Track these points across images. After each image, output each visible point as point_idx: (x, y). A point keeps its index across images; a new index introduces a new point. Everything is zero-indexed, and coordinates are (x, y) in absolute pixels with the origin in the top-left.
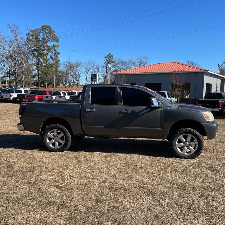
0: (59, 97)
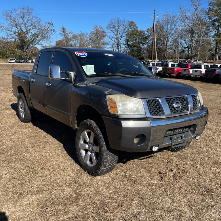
0: (196, 70)
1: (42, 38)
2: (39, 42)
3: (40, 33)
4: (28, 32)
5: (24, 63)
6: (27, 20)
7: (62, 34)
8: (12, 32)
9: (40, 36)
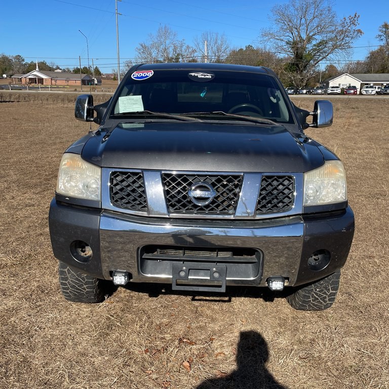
1: (335, 47)
2: (328, 55)
3: (331, 39)
4: (309, 39)
5: (293, 94)
6: (312, 17)
7: (382, 37)
8: (283, 42)
9: (330, 44)
